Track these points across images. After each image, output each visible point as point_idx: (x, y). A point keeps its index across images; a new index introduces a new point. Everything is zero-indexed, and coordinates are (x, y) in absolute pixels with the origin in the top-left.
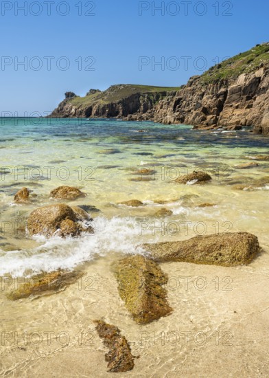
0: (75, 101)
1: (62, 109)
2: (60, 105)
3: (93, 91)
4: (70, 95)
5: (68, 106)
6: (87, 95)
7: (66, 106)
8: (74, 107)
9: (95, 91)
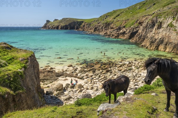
0: (50, 23)
1: (46, 26)
2: (45, 25)
3: (56, 20)
4: (48, 21)
5: (48, 25)
6: (54, 21)
7: (47, 25)
8: (50, 25)
9: (57, 20)
